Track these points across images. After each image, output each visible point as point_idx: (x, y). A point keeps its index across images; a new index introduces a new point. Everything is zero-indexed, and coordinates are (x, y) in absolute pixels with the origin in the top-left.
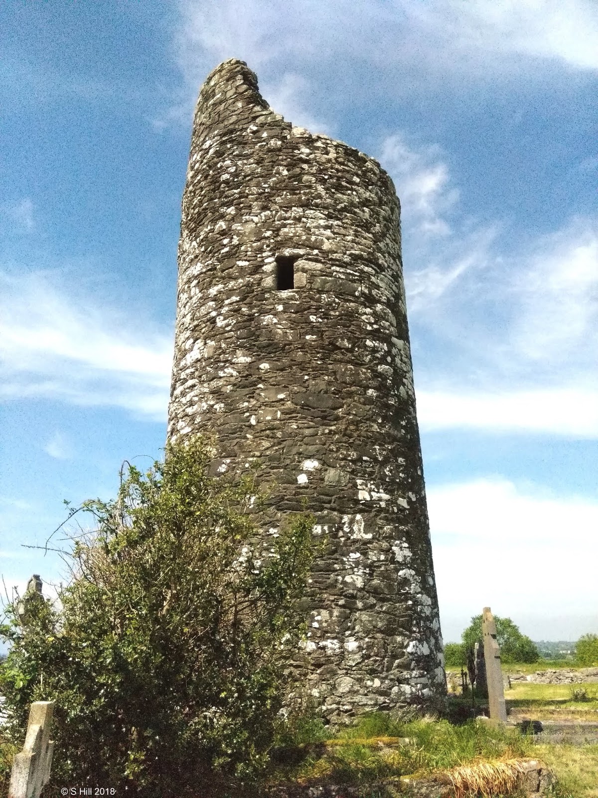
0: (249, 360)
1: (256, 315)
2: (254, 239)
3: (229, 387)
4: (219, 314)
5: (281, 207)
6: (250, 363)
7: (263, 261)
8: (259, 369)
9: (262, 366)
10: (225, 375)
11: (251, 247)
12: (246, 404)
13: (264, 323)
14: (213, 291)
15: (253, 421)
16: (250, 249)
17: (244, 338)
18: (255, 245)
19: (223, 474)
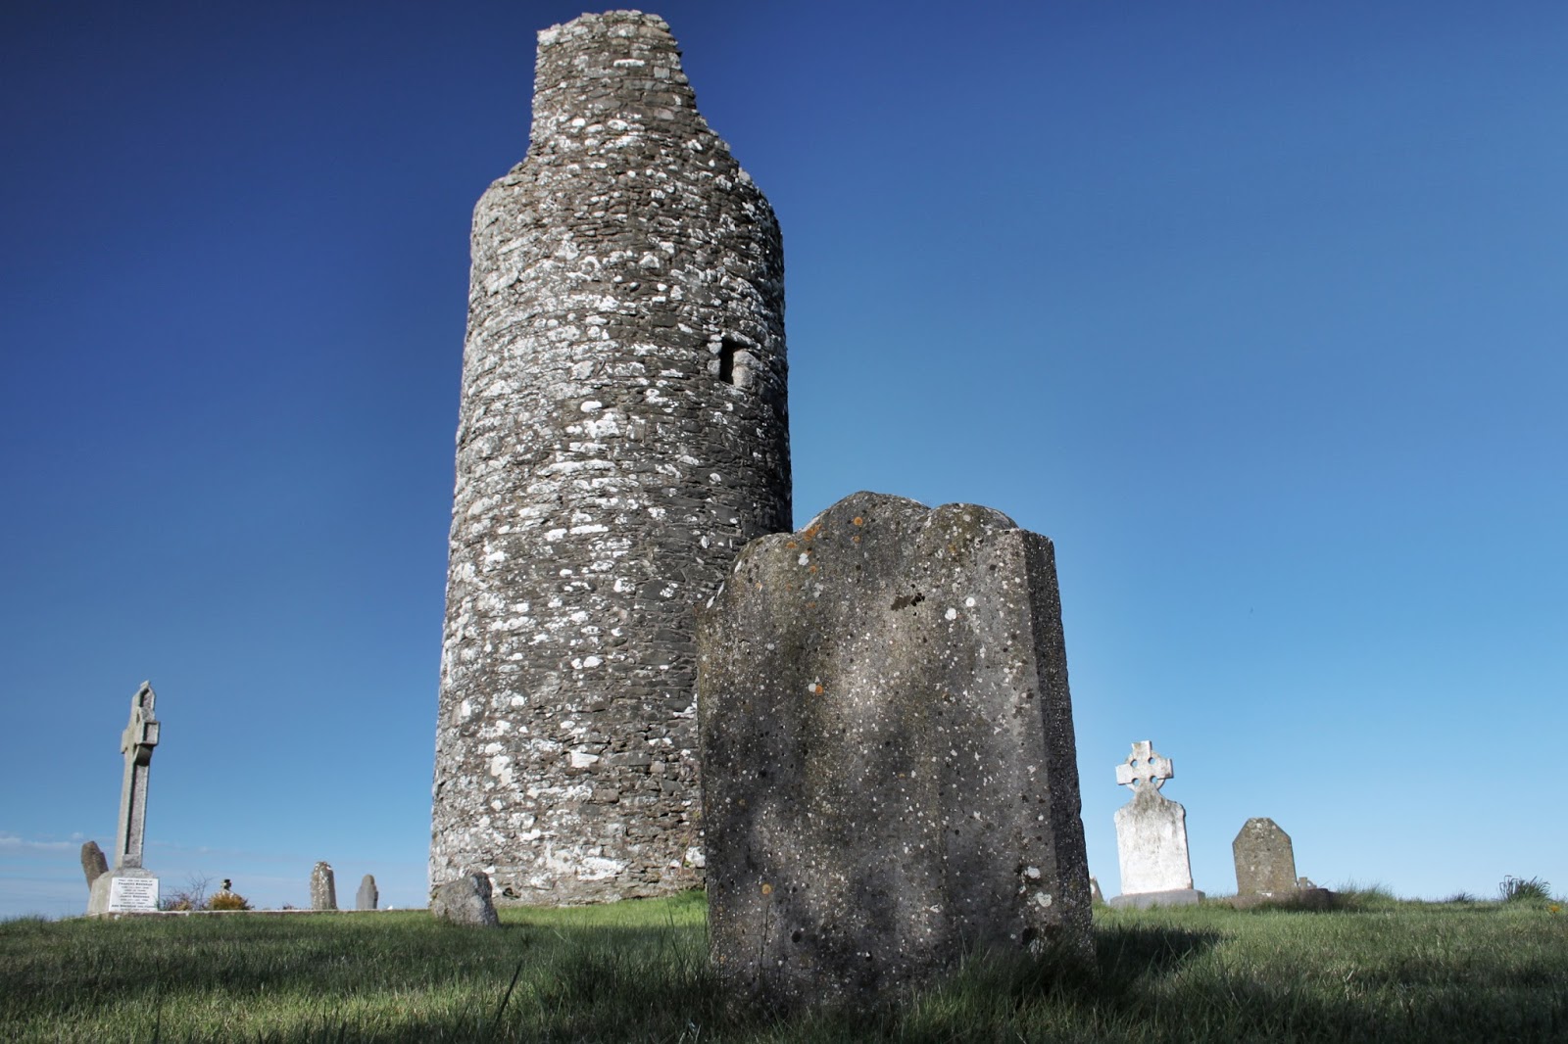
0: (696, 462)
1: (703, 405)
2: (700, 302)
3: (672, 490)
4: (652, 385)
5: (727, 271)
6: (698, 467)
7: (709, 336)
8: (708, 478)
9: (713, 475)
10: (663, 471)
11: (698, 311)
12: (695, 519)
13: (715, 421)
14: (641, 349)
15: (704, 542)
16: (695, 313)
17: (690, 432)
18: (702, 310)
19: (668, 599)
